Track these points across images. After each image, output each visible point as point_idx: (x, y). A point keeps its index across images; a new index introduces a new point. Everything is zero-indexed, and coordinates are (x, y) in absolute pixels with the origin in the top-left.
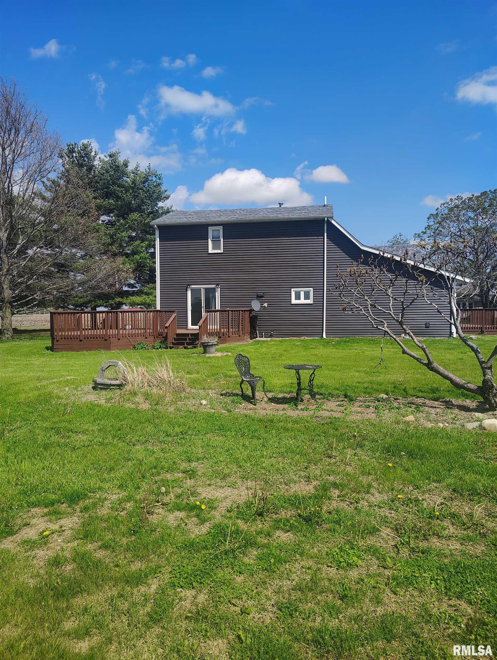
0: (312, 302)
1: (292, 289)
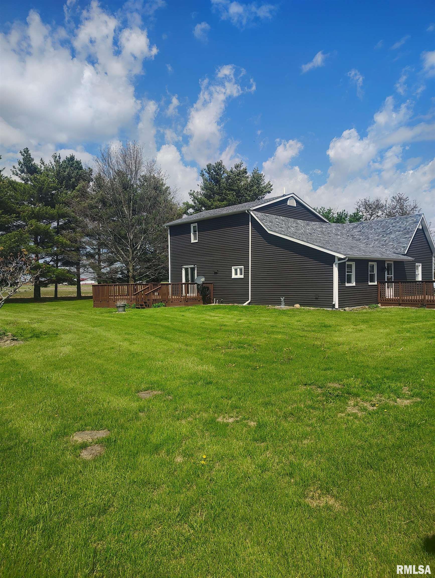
0: (243, 277)
1: (232, 267)
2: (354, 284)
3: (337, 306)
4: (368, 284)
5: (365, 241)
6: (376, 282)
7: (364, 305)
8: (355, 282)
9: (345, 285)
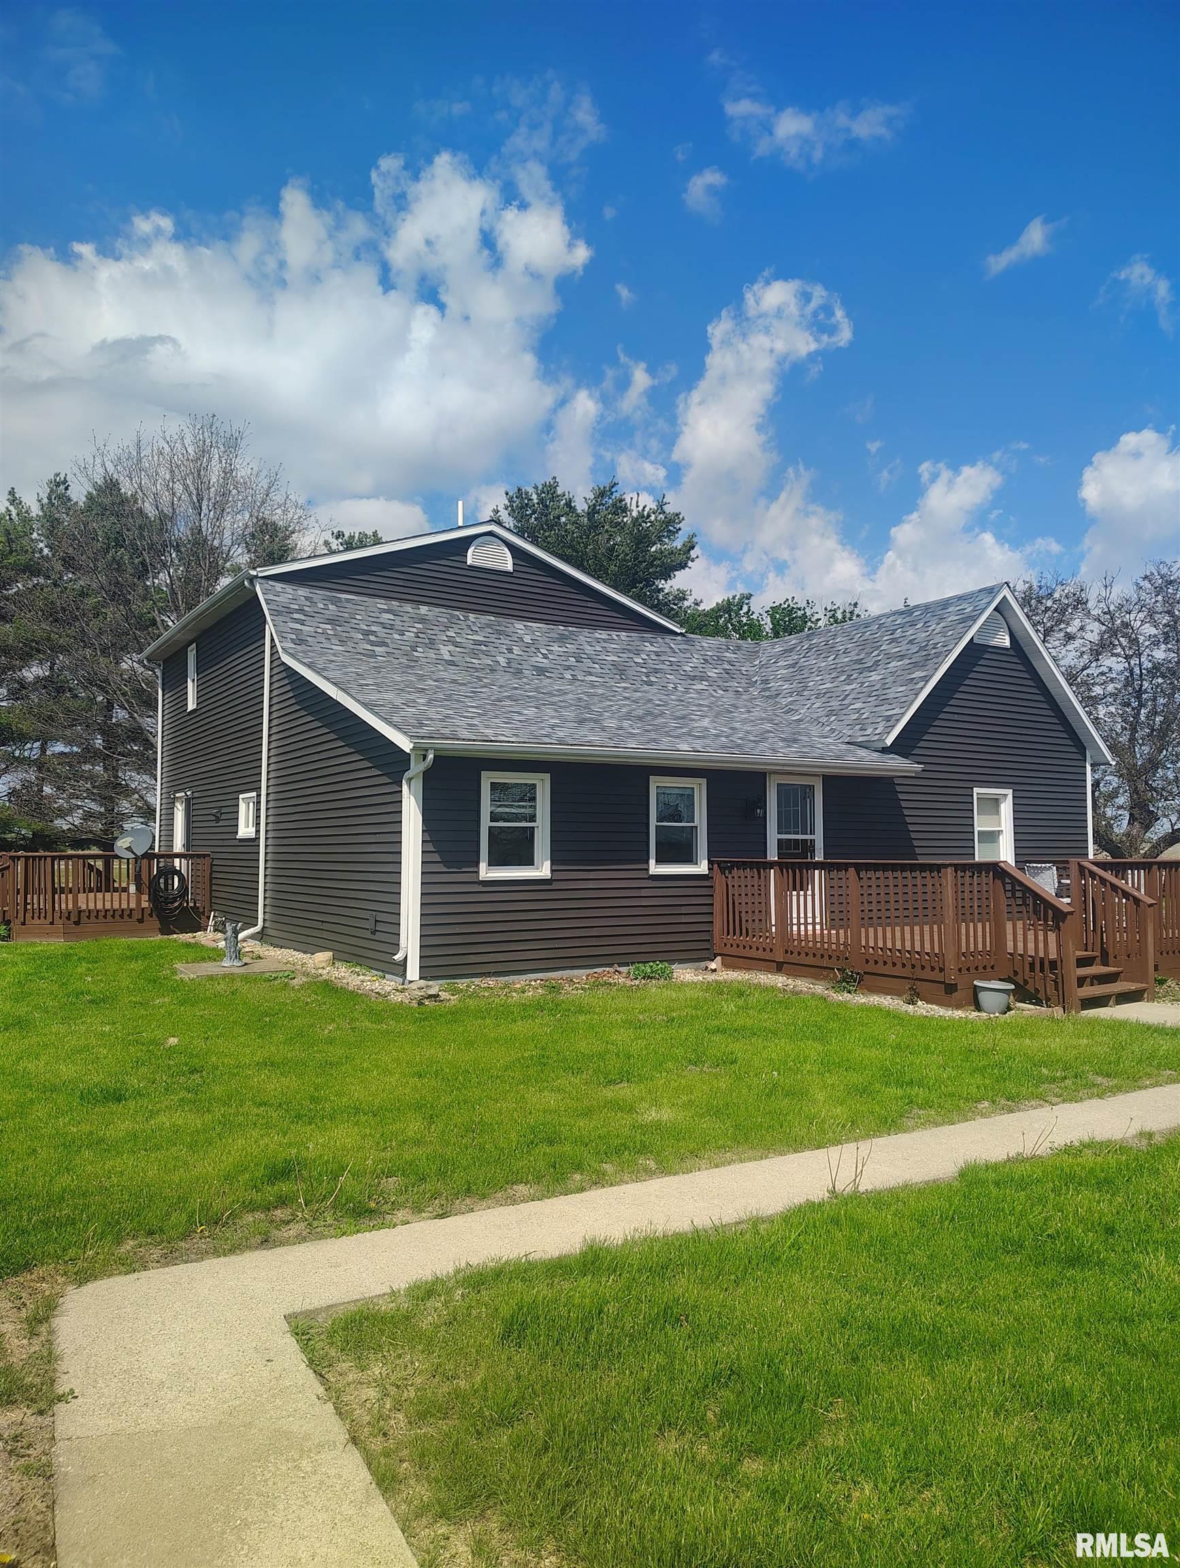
1: (241, 796)
2: (542, 870)
3: (413, 972)
4: (647, 870)
5: (791, 699)
6: (706, 862)
7: (611, 965)
8: (549, 862)
9: (477, 872)
